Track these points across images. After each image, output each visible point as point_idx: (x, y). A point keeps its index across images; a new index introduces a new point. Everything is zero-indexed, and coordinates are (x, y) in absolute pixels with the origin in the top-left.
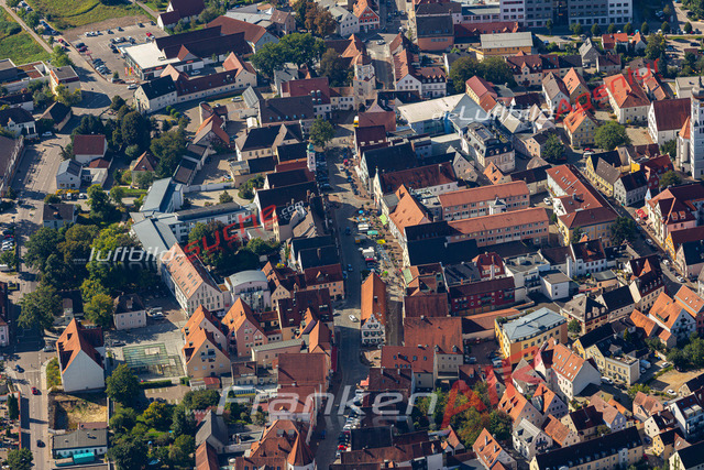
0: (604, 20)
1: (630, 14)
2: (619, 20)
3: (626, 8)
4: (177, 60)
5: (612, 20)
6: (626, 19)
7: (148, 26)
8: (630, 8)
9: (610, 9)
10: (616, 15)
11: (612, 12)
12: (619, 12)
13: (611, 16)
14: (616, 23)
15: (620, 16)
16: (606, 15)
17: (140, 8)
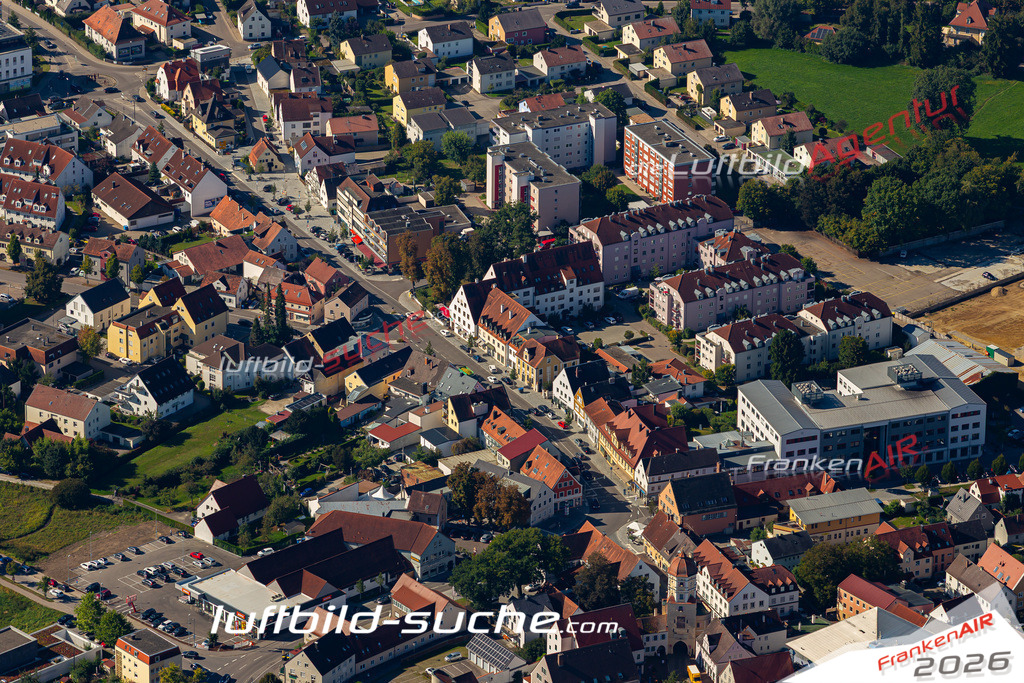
0: (940, 455)
1: (982, 440)
2: (964, 451)
3: (976, 431)
4: (305, 598)
5: (953, 453)
6: (975, 449)
7: (179, 540)
8: (982, 430)
9: (951, 435)
10: (960, 444)
11: (954, 440)
12: (964, 439)
13: (952, 446)
14: (959, 457)
15: (965, 444)
16: (946, 445)
17: (139, 509)
